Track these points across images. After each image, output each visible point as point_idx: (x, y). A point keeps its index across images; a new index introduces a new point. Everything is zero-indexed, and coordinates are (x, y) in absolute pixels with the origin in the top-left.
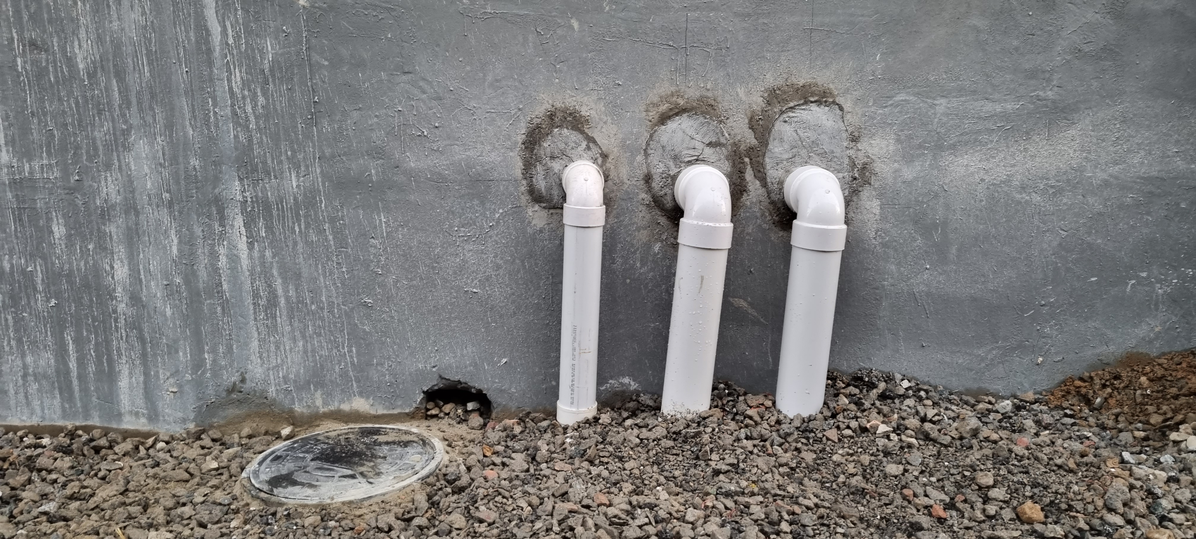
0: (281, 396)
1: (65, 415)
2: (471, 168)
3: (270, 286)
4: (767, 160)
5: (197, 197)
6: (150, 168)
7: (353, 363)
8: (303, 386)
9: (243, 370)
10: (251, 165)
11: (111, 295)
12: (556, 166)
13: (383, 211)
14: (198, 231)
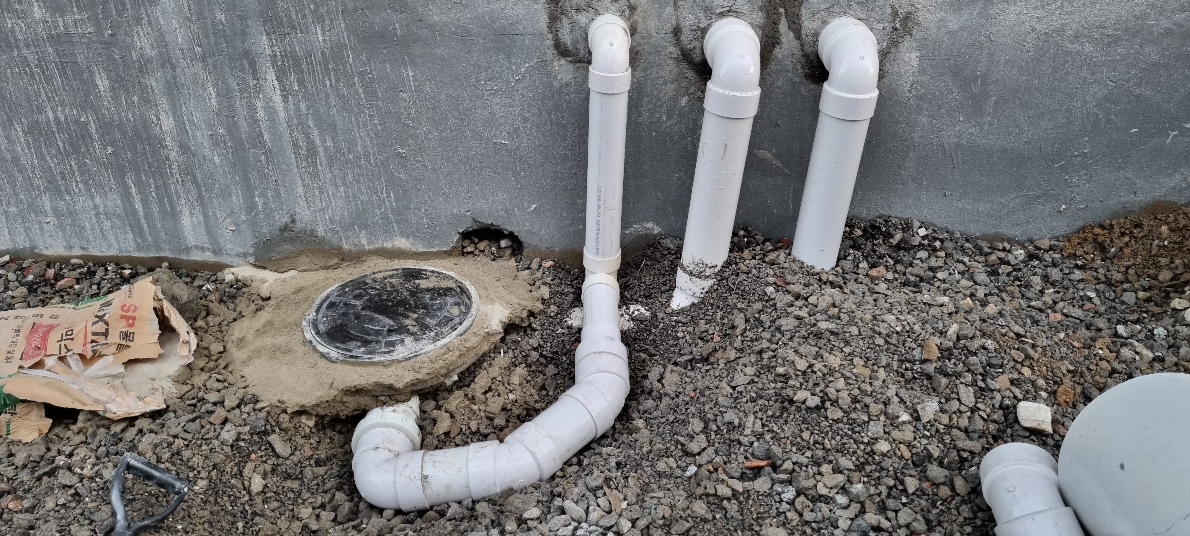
0: (330, 235)
1: (139, 248)
2: (495, 22)
3: (308, 137)
4: (803, 10)
5: (228, 51)
6: (178, 22)
7: (392, 208)
8: (349, 227)
9: (292, 212)
10: (276, 20)
11: (161, 145)
12: (582, 19)
13: (411, 66)
14: (234, 85)
